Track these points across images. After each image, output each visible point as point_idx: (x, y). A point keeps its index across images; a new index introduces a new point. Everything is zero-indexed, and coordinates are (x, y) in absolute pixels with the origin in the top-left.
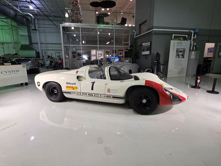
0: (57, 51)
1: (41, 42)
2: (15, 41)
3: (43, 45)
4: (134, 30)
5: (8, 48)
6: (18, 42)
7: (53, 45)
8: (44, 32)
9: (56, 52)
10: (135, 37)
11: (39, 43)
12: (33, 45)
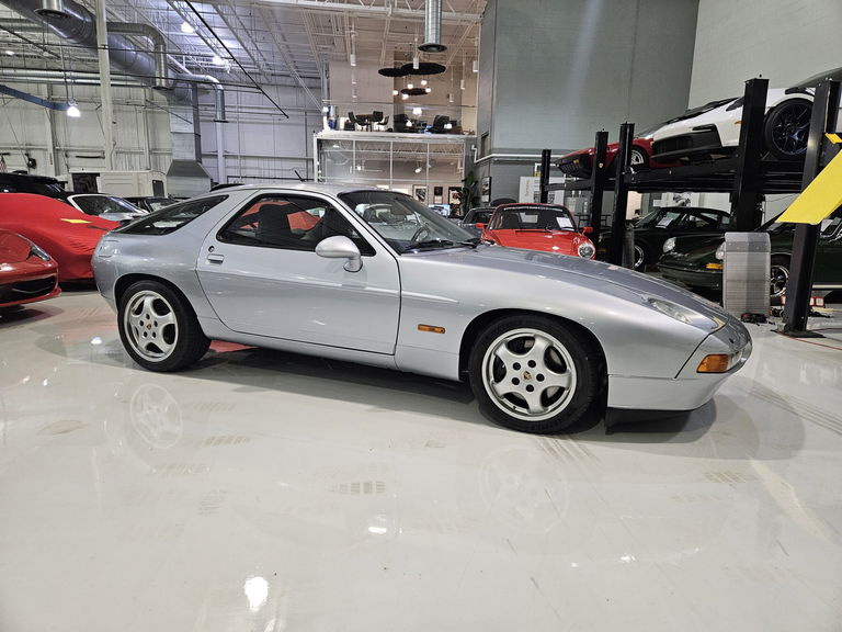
1: (226, 152)
3: (231, 162)
4: (473, 146)
6: (160, 150)
7: (261, 163)
8: (235, 122)
10: (475, 161)
11: (220, 154)
12: (202, 160)
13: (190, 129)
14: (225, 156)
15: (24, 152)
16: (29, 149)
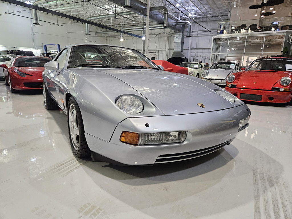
0: (206, 57)
1: (192, 47)
2: (169, 48)
3: (193, 51)
4: (290, 35)
5: (162, 55)
6: (171, 48)
7: (203, 51)
8: (196, 37)
9: (205, 59)
11: (190, 49)
12: (184, 51)
13: (180, 40)
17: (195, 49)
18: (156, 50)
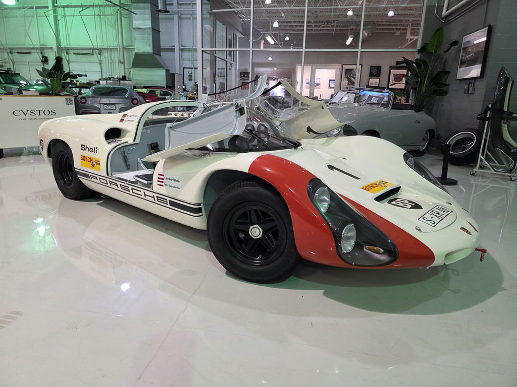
1: (182, 46)
2: (125, 44)
3: (186, 55)
5: (111, 63)
10: (444, 13)
11: (177, 48)
12: (162, 54)
13: (148, 24)
14: (182, 50)
15: (39, 51)
16: (42, 49)
17: (189, 50)
18: (93, 49)
